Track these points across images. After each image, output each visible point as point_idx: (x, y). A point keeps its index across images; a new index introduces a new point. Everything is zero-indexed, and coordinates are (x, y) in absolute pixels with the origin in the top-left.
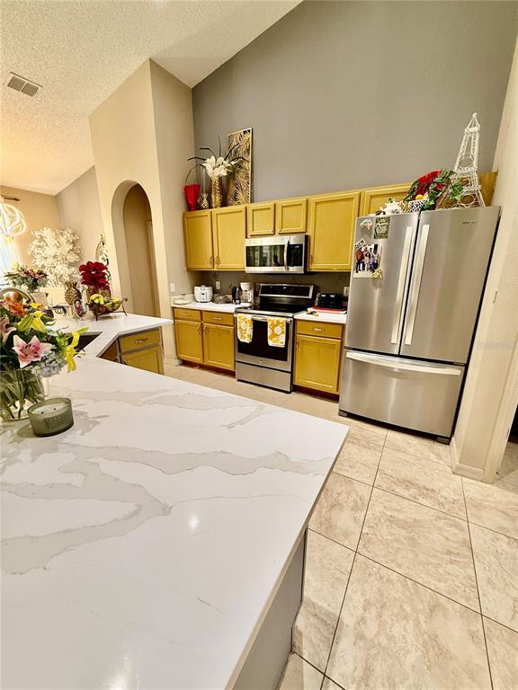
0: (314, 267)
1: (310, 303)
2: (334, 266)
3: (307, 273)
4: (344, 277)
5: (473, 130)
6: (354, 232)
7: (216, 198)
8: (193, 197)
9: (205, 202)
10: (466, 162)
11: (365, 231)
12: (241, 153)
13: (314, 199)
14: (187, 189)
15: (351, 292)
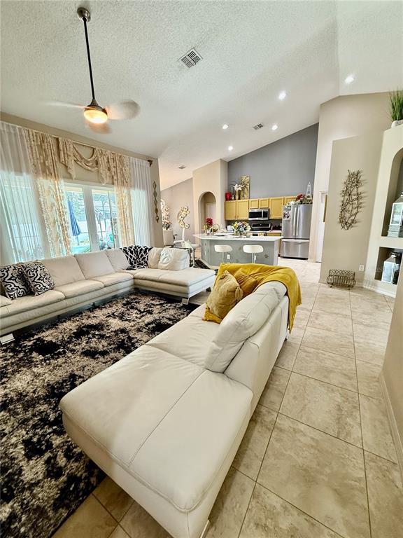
0: (271, 218)
1: (270, 229)
2: (278, 217)
3: (269, 220)
4: (280, 220)
5: (309, 186)
6: (283, 209)
7: (237, 197)
8: (229, 196)
9: (233, 198)
10: (309, 192)
11: (285, 209)
12: (245, 183)
13: (271, 198)
14: (226, 195)
15: (282, 225)
